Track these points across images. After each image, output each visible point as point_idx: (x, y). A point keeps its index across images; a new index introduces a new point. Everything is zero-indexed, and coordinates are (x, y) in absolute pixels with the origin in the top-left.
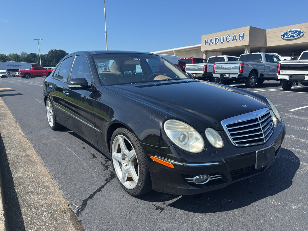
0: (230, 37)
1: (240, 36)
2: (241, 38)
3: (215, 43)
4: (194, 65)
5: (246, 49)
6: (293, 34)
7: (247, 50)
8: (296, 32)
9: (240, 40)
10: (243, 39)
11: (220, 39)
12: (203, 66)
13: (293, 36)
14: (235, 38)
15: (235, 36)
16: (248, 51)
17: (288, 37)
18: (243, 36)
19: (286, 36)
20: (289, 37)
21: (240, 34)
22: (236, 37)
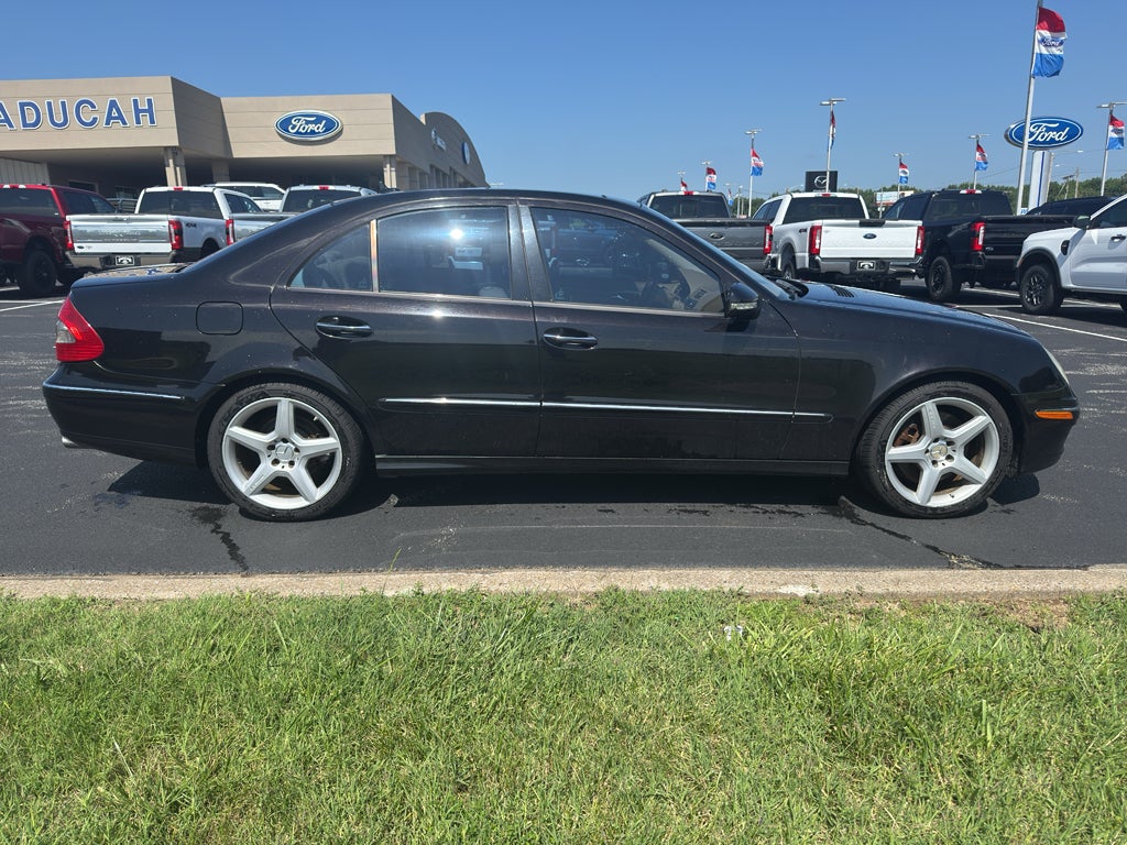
0: (93, 106)
1: (138, 111)
2: (145, 119)
3: (25, 125)
4: (121, 220)
5: (171, 161)
6: (312, 127)
7: (175, 166)
8: (319, 119)
9: (138, 122)
10: (152, 122)
11: (44, 111)
12: (167, 224)
13: (313, 132)
14: (114, 115)
15: (113, 104)
16: (178, 169)
17: (298, 133)
18: (150, 110)
19: (293, 128)
20: (301, 133)
21: (135, 101)
22: (118, 111)
